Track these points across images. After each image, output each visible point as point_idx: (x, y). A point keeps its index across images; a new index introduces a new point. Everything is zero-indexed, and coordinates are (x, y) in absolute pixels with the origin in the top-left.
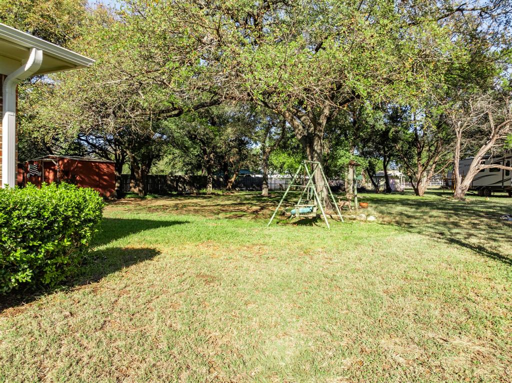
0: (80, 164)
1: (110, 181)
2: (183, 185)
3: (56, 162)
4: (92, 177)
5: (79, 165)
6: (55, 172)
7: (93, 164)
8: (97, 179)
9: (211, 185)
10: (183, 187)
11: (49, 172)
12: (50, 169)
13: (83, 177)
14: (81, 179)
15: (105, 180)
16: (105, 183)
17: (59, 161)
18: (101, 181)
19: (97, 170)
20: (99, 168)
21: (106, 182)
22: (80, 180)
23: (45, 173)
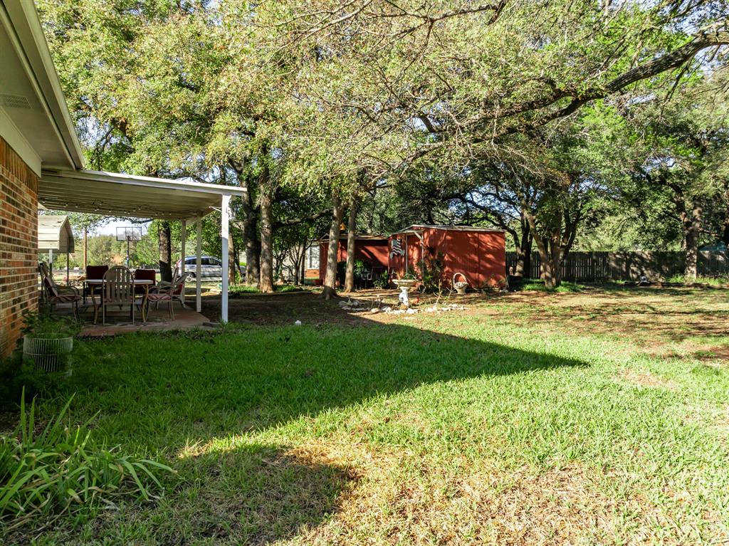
0: (450, 235)
1: (497, 262)
2: (640, 268)
3: (421, 235)
4: (468, 256)
5: (448, 237)
6: (420, 249)
7: (469, 236)
8: (476, 259)
9: (694, 269)
10: (639, 272)
11: (413, 250)
12: (414, 245)
13: (453, 255)
14: (450, 260)
15: (489, 261)
16: (488, 266)
17: (424, 232)
18: (483, 262)
19: (476, 245)
20: (478, 242)
21: (490, 264)
22: (448, 261)
23: (408, 251)
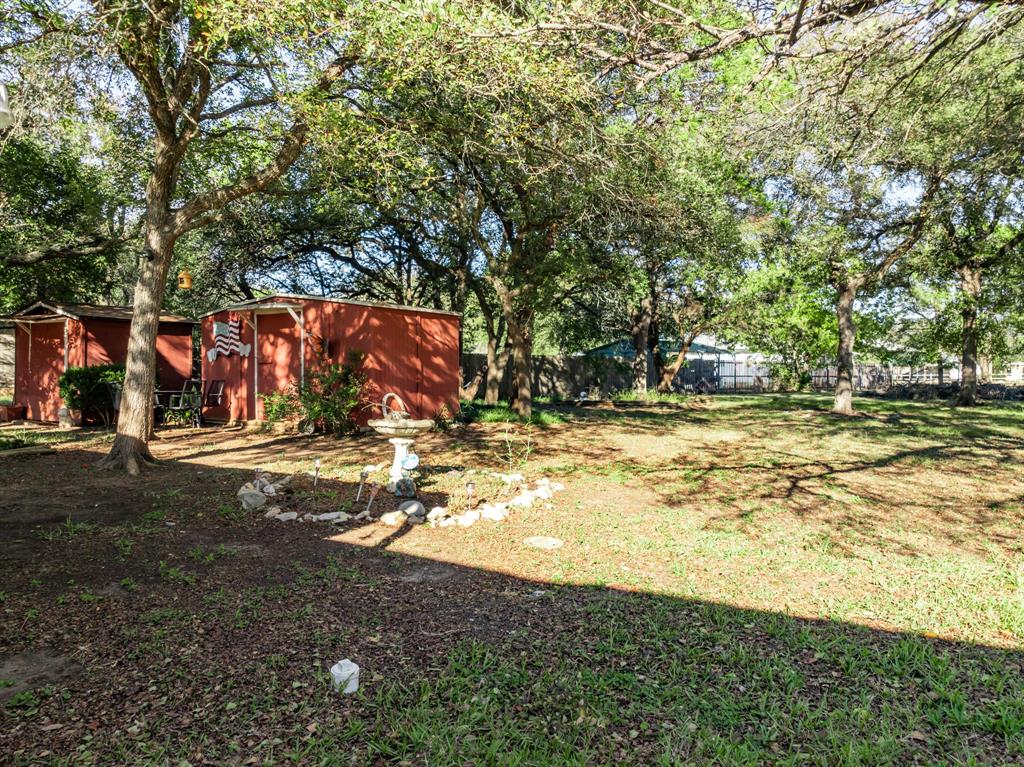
0: (376, 317)
1: (448, 372)
3: (298, 314)
4: (404, 358)
6: (294, 342)
7: (408, 320)
8: (418, 363)
11: (275, 345)
12: (278, 335)
13: (383, 358)
14: (378, 367)
15: (437, 369)
16: (436, 378)
17: (305, 309)
18: (427, 372)
19: (418, 338)
20: (421, 332)
21: (439, 375)
22: (373, 369)
23: (261, 347)
